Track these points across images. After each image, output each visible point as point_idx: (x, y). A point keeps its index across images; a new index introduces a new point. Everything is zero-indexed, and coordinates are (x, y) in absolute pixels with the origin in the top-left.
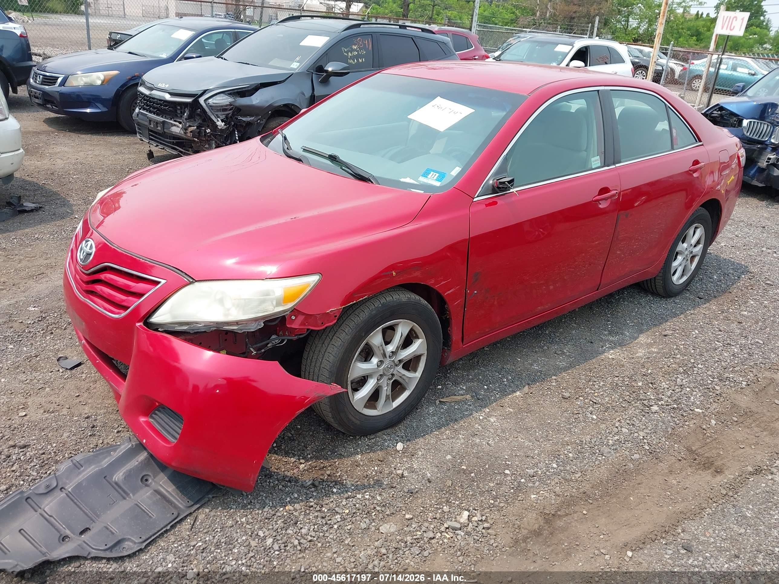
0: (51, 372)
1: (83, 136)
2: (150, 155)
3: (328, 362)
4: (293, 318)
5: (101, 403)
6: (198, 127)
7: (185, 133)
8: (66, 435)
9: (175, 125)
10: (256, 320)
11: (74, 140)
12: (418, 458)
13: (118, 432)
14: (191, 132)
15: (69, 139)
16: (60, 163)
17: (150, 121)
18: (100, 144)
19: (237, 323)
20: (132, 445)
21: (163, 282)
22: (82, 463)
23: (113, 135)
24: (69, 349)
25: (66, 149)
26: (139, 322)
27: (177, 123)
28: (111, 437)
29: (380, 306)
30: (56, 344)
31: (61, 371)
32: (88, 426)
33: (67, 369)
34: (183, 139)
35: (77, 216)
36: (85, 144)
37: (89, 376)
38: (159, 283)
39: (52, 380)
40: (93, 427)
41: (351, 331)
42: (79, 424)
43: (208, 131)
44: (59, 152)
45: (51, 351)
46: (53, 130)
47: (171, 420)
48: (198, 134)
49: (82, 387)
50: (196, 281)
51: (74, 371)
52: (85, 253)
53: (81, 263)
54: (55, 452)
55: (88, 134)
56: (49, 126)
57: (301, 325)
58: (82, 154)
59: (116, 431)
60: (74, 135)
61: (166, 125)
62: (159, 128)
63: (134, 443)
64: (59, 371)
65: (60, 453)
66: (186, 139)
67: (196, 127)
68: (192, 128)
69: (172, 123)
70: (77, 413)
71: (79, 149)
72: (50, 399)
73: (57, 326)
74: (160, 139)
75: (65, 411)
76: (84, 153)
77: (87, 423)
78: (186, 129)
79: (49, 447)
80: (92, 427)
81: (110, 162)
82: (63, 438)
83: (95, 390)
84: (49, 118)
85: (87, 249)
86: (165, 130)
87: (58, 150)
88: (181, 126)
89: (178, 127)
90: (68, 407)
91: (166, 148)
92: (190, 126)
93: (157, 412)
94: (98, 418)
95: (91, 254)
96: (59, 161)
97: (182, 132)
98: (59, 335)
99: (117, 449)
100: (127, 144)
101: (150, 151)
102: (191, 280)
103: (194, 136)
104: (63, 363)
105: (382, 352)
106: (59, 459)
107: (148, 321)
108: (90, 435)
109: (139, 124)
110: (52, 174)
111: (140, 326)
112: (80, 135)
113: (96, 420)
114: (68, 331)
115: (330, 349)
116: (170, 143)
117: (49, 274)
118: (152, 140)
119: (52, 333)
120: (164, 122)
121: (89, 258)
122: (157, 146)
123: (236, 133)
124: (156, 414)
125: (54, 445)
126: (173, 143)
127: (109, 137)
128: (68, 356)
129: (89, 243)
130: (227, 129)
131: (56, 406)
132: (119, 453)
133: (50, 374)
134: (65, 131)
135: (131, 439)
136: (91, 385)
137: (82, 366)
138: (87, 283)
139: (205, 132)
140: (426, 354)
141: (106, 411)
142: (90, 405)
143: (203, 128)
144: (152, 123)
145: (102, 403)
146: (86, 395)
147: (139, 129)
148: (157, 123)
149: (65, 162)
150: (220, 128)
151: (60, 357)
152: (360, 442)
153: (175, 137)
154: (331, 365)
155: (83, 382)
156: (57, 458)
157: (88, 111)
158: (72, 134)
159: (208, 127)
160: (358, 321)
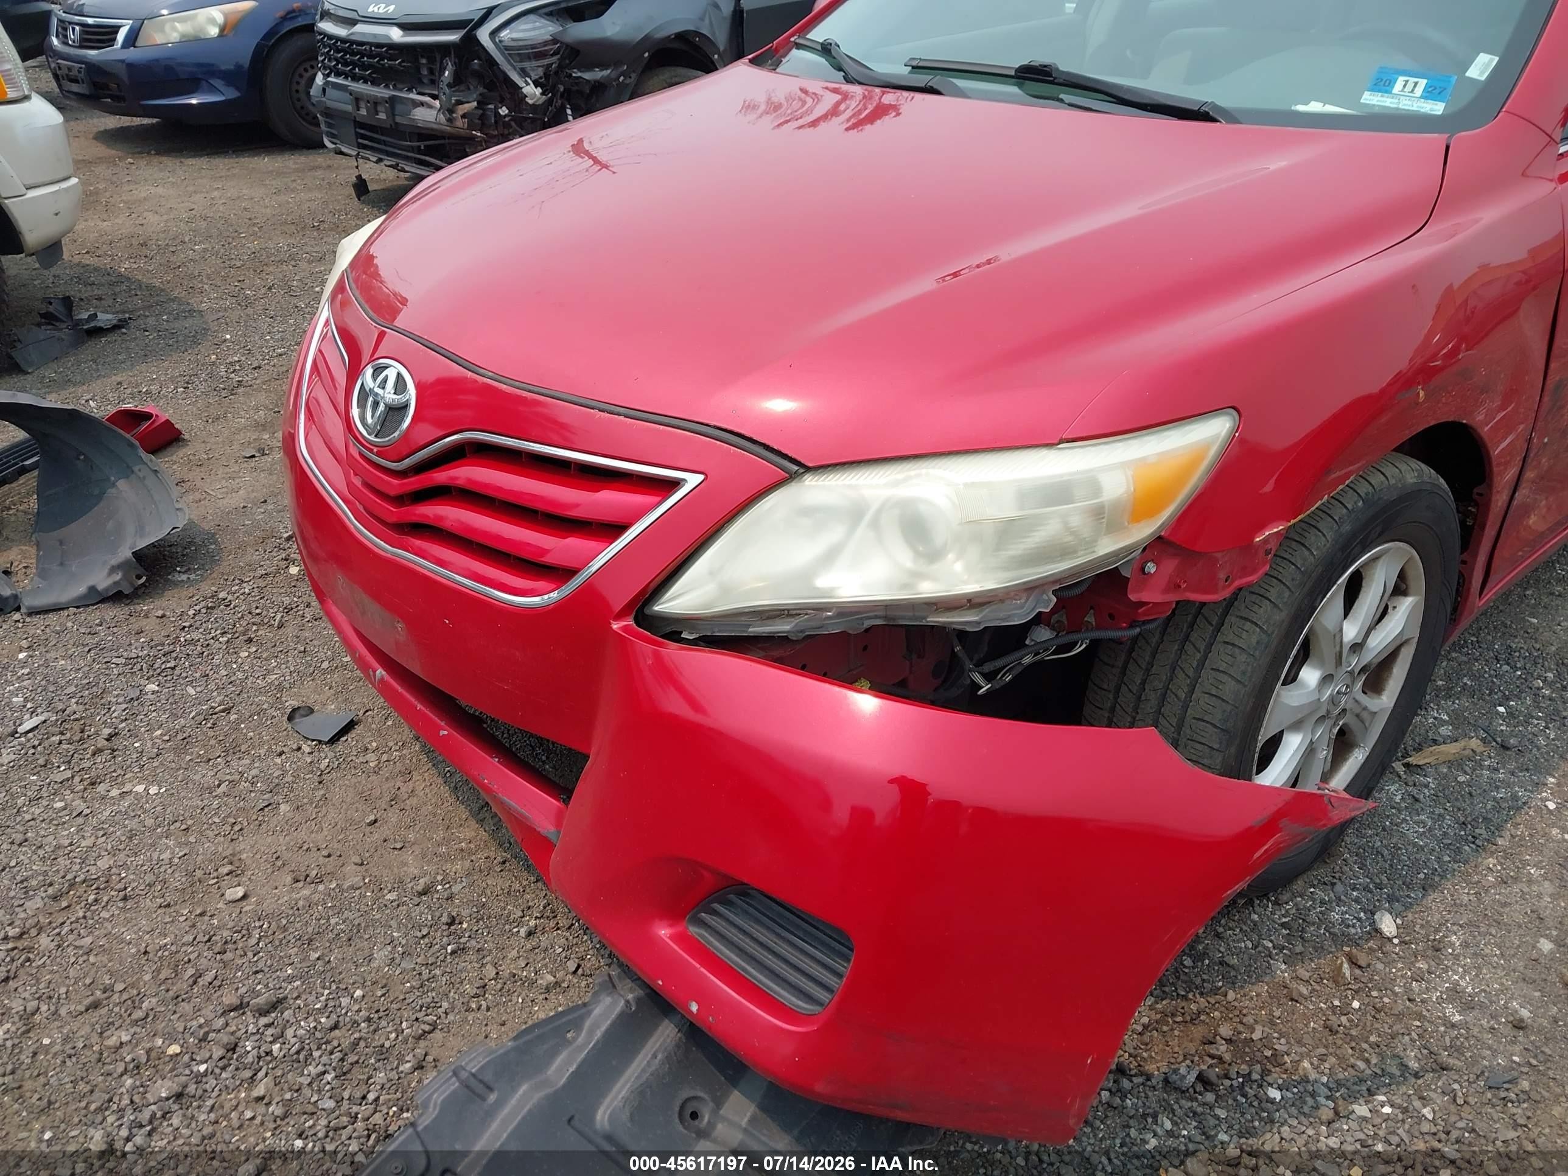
0: (280, 755)
1: (191, 161)
2: (361, 187)
3: (1213, 701)
4: (1151, 568)
5: (446, 841)
6: (481, 104)
7: (450, 120)
8: (381, 955)
9: (422, 104)
10: (1031, 588)
11: (174, 171)
12: (1456, 957)
13: (530, 934)
14: (464, 116)
15: (161, 170)
16: (154, 222)
17: (357, 100)
18: (234, 175)
19: (971, 602)
20: (627, 1002)
21: (693, 480)
22: (488, 1077)
23: (258, 154)
24: (309, 684)
25: (160, 190)
26: (619, 617)
27: (427, 99)
28: (514, 953)
29: (1360, 504)
30: (269, 672)
31: (306, 749)
32: (436, 921)
33: (320, 742)
34: (444, 138)
35: (228, 337)
36: (202, 178)
37: (385, 757)
38: (675, 484)
39: (289, 778)
40: (452, 922)
41: (1287, 594)
42: (408, 916)
43: (504, 111)
44: (145, 199)
45: (261, 691)
46: (120, 154)
47: (778, 935)
48: (480, 120)
49: (377, 793)
50: (808, 469)
51: (339, 747)
52: (382, 407)
53: (372, 438)
54: (368, 1020)
55: (201, 156)
56: (108, 146)
57: (1166, 590)
58: (198, 197)
59: (523, 932)
60: (169, 162)
61: (399, 108)
62: (382, 116)
63: (630, 996)
64: (299, 749)
65: (384, 1023)
66: (451, 136)
67: (475, 104)
68: (466, 105)
69: (413, 100)
70: (388, 878)
71: (191, 188)
72: (302, 835)
73: (257, 619)
74: (385, 143)
75: (352, 876)
76: (203, 195)
77: (429, 907)
78: (451, 111)
79: (345, 1001)
80: (450, 924)
81: (268, 211)
82: (375, 964)
83: (414, 801)
84: (106, 131)
85: (389, 395)
86: (398, 119)
87: (143, 195)
88: (437, 103)
89: (430, 107)
90: (358, 860)
91: (403, 164)
92: (459, 103)
93: (716, 906)
94: (456, 889)
95: (405, 407)
96: (152, 218)
97: (442, 118)
98: (269, 645)
99: (582, 1019)
100: (297, 170)
101: (359, 177)
102: (796, 468)
103: (471, 127)
104: (304, 724)
105: (1338, 648)
106: (387, 1044)
107: (647, 611)
108: (453, 952)
109: (328, 113)
110: (144, 245)
111: (625, 629)
112: (183, 160)
113: (450, 898)
114: (290, 631)
115: (1219, 657)
116: (412, 149)
117: (199, 483)
118: (365, 147)
119: (250, 640)
120: (392, 100)
121: (402, 421)
122: (380, 160)
123: (569, 112)
124: (715, 913)
125: (358, 993)
126: (419, 151)
127: (251, 159)
128: (310, 703)
129: (391, 374)
130: (550, 102)
131: (322, 860)
132: (591, 1032)
133: (278, 761)
134: (149, 153)
135: (616, 980)
136: (399, 784)
137: (358, 730)
138: (399, 500)
139: (497, 114)
140: (1416, 640)
141: (467, 863)
142: (417, 849)
143: (491, 106)
144: (362, 104)
145: (449, 841)
146: (393, 817)
147: (329, 125)
148: (376, 104)
149: (165, 217)
150: (530, 102)
151: (295, 710)
152: (1255, 917)
153: (423, 134)
154: (1229, 708)
155: (373, 777)
156: (379, 1039)
157: (194, 101)
158: (164, 159)
159: (502, 102)
160: (1305, 560)
